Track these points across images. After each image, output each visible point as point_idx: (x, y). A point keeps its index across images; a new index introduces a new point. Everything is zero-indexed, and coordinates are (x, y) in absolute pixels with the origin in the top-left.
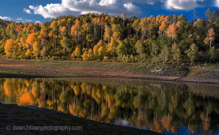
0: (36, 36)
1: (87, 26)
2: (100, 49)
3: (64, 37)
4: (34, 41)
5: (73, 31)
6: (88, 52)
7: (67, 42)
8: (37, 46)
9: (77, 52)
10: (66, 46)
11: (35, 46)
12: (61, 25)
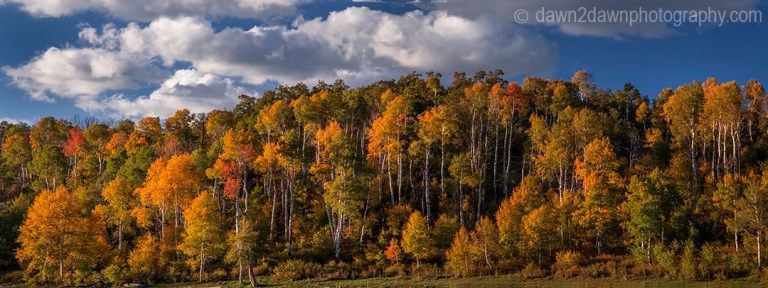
0: (194, 171)
1: (442, 121)
2: (533, 219)
3: (340, 169)
4: (183, 192)
5: (379, 142)
6: (472, 234)
7: (356, 190)
8: (209, 215)
9: (413, 237)
10: (351, 210)
11: (200, 216)
12: (312, 119)
